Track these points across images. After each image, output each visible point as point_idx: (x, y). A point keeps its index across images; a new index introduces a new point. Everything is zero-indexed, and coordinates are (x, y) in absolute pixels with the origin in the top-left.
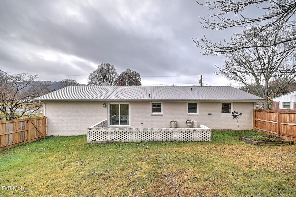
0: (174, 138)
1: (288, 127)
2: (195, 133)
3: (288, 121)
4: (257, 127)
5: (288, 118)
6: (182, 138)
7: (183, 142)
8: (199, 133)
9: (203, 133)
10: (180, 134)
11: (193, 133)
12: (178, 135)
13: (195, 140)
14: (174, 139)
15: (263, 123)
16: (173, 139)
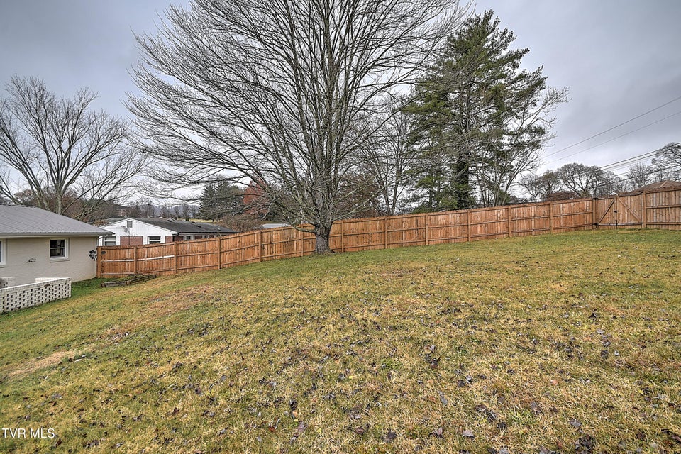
0: (10, 305)
1: (146, 262)
2: (48, 289)
3: (146, 256)
4: (103, 272)
5: (146, 253)
6: (26, 302)
7: (28, 308)
8: (54, 288)
9: (61, 286)
10: (22, 296)
11: (45, 290)
12: (18, 299)
13: (47, 301)
14: (10, 308)
15: (114, 264)
16: (7, 308)
